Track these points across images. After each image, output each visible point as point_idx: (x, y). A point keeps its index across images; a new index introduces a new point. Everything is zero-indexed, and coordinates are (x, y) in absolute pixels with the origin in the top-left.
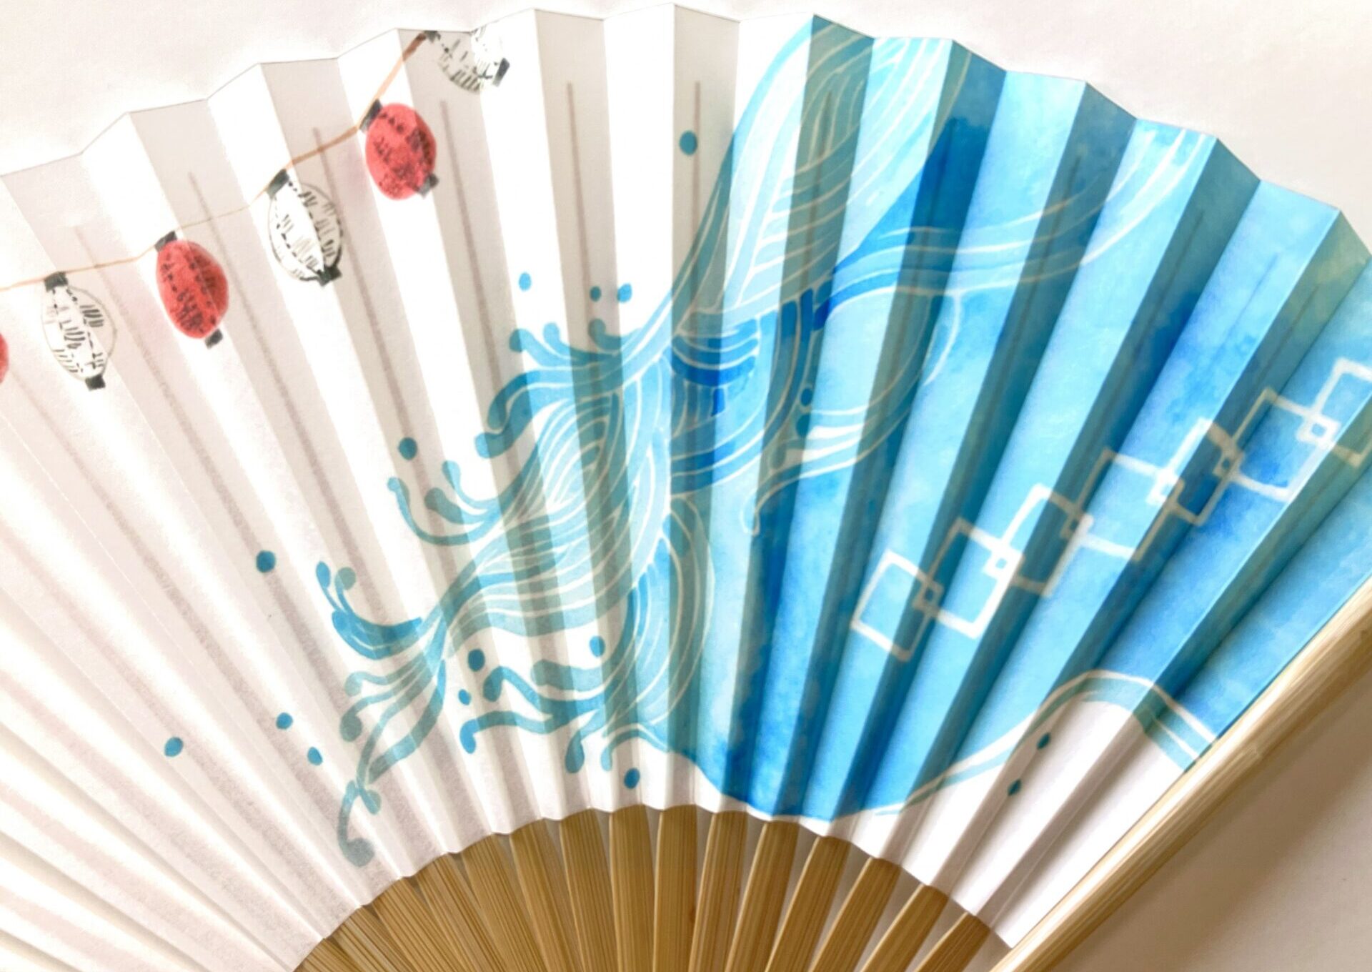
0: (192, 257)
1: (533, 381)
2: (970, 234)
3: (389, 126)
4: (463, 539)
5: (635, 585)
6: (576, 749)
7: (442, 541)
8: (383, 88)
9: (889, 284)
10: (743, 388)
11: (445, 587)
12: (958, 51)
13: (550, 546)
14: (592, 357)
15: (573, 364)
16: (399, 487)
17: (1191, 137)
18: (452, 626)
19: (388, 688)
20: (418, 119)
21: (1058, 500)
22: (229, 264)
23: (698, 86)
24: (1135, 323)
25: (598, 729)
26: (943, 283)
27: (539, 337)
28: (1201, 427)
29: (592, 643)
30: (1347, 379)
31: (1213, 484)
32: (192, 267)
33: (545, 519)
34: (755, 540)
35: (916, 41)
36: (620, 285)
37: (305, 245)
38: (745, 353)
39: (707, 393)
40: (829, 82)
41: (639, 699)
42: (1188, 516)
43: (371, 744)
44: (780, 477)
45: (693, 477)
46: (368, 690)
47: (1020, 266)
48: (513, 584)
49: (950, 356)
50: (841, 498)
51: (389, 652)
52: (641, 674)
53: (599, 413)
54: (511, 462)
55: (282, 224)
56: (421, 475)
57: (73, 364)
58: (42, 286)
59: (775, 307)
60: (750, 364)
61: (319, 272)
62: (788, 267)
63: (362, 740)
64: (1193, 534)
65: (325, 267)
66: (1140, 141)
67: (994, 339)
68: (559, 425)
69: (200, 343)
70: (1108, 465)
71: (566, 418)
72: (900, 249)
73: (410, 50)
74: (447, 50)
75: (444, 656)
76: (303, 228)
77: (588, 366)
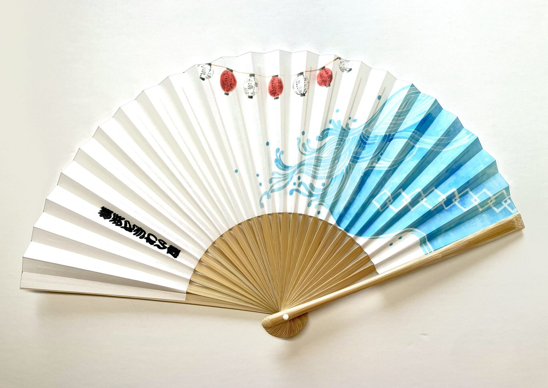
0: (279, 81)
1: (331, 130)
2: (424, 136)
3: (325, 72)
4: (305, 155)
5: (334, 177)
6: (310, 203)
7: (302, 153)
8: (327, 65)
9: (406, 139)
10: (370, 147)
11: (299, 162)
12: (436, 101)
13: (321, 163)
14: (344, 130)
15: (341, 130)
16: (299, 140)
17: (473, 135)
18: (298, 170)
19: (282, 176)
20: (332, 73)
21: (422, 192)
22: (285, 85)
23: (385, 88)
24: (449, 165)
25: (317, 200)
26: (416, 143)
27: (336, 122)
28: (454, 190)
29: (322, 184)
30: (485, 193)
31: (452, 202)
32: (279, 83)
33: (322, 157)
34: (362, 176)
35: (429, 96)
36: (355, 118)
37: (301, 88)
38: (374, 141)
39: (363, 145)
40: (410, 97)
41: (325, 199)
42: (444, 206)
43: (272, 186)
44: (371, 167)
45: (354, 160)
46: (276, 176)
47: (432, 146)
48: (313, 166)
49: (412, 157)
50: (381, 175)
51: (284, 170)
52: (328, 194)
53: (341, 141)
54: (321, 144)
55: (298, 82)
56: (303, 139)
57: (247, 92)
58: (249, 75)
59: (384, 134)
60: (374, 143)
61: (301, 94)
62: (389, 128)
63: (271, 184)
64: (444, 210)
65: (303, 93)
66: (463, 132)
67: (422, 157)
68: (333, 140)
69: (273, 98)
70: (433, 190)
71: (335, 139)
72: (411, 133)
73: (335, 60)
74: (341, 62)
75: (294, 175)
76: (302, 84)
77: (343, 131)
